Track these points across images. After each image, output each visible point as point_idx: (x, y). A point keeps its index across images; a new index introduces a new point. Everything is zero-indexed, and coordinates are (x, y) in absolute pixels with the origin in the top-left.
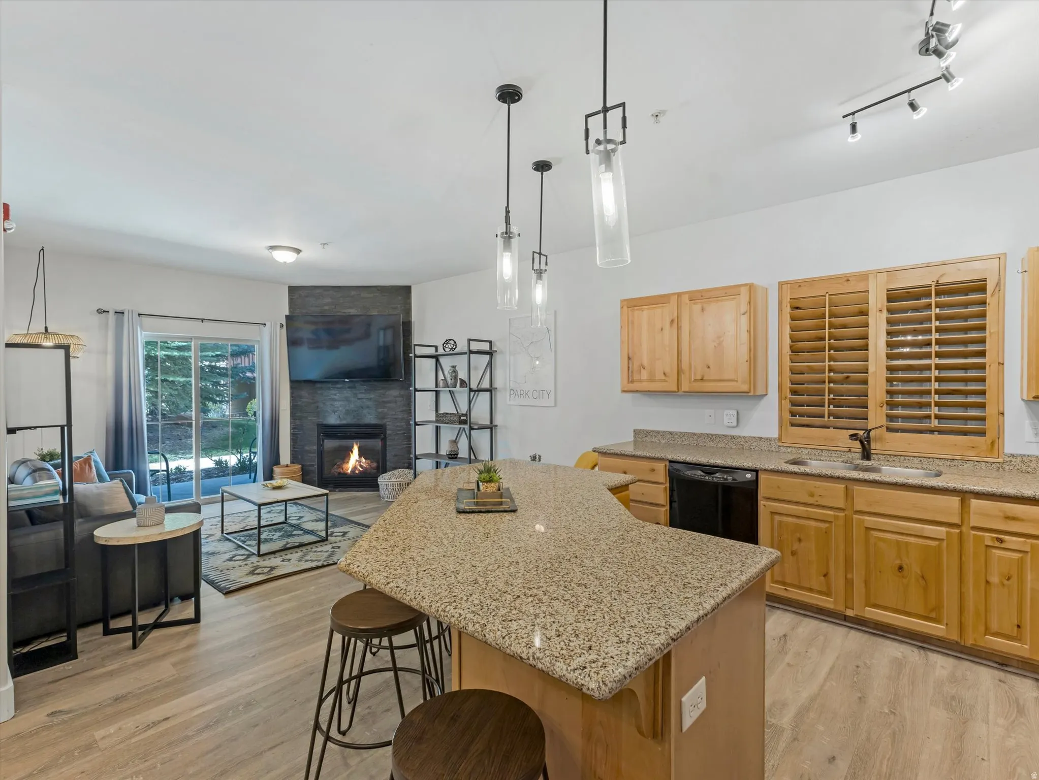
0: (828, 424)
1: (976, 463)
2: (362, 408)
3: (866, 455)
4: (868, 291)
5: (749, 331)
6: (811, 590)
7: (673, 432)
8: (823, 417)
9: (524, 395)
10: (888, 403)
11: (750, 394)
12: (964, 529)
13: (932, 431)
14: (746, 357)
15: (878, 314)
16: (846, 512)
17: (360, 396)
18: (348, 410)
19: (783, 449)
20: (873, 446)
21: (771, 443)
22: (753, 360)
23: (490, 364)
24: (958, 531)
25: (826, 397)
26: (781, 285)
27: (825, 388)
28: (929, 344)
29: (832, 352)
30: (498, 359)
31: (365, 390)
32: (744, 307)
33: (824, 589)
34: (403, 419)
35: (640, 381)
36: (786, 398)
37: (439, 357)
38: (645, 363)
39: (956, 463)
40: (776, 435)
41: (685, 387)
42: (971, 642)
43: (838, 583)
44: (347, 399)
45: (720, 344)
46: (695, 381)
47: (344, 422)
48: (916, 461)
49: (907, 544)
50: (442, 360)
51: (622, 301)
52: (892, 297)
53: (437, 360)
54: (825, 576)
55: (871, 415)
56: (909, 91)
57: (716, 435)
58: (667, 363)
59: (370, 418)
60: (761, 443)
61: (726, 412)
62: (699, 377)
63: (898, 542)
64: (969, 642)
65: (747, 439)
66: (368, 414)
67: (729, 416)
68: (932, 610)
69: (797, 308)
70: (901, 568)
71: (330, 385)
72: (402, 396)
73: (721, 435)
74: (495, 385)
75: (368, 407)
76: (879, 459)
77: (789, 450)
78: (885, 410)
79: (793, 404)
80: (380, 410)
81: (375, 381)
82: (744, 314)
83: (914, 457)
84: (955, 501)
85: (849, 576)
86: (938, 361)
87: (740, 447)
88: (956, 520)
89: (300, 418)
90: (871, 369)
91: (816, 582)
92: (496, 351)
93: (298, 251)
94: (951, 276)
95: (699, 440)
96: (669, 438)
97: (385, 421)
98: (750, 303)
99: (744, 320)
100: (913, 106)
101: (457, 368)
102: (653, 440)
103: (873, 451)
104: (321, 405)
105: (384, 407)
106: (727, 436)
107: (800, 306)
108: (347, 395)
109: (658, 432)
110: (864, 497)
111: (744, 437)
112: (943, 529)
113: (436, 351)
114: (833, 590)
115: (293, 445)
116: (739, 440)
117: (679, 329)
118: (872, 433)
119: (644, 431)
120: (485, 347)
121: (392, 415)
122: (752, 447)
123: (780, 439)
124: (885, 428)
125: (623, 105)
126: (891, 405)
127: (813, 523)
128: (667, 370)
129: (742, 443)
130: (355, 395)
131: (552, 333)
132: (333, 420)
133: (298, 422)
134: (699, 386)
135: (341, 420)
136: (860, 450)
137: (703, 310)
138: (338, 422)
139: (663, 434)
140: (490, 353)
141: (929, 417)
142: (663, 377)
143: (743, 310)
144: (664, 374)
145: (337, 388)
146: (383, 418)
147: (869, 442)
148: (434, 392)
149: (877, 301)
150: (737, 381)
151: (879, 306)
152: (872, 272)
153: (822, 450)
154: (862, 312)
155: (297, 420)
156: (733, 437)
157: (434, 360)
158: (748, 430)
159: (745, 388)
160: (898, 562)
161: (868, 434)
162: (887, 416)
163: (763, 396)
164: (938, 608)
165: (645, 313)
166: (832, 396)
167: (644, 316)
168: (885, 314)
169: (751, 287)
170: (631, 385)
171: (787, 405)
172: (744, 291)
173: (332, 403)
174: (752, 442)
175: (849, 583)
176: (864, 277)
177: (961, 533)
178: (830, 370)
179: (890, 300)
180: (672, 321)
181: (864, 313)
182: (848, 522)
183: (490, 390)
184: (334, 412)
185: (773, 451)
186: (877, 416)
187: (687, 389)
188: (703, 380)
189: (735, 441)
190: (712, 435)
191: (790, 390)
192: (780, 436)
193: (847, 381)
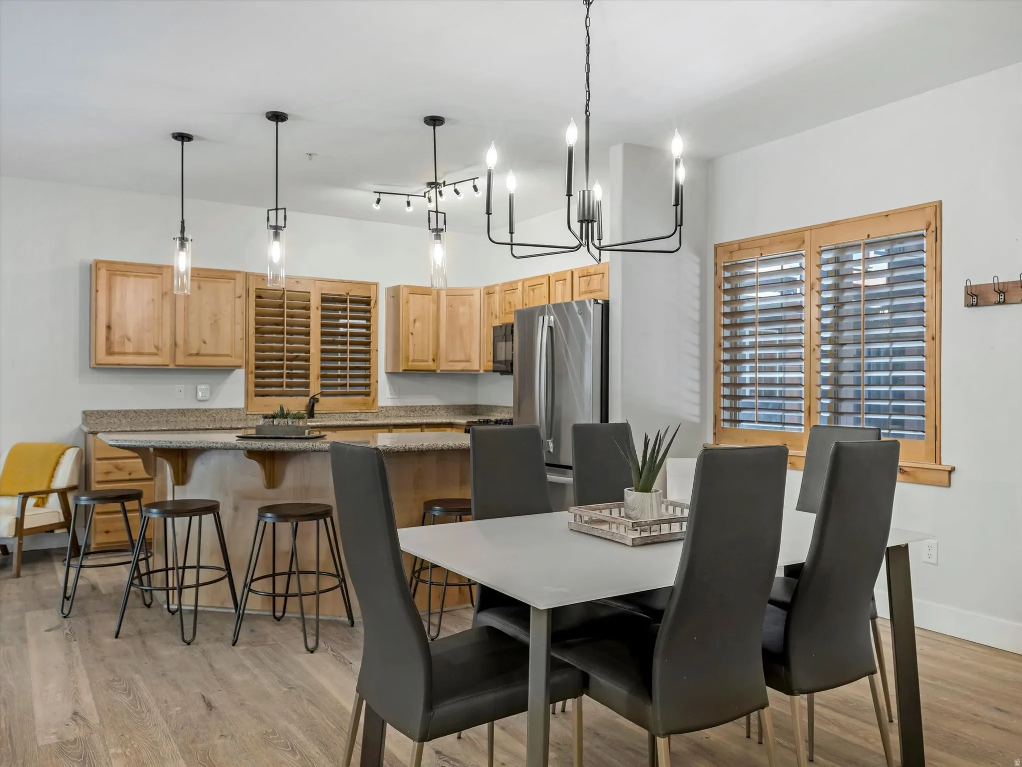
0: (286, 393)
1: (367, 414)
3: (312, 415)
4: (309, 292)
7: (138, 410)
8: (282, 386)
10: (321, 376)
13: (347, 395)
14: (241, 336)
15: (316, 310)
19: (250, 417)
20: (316, 407)
21: (240, 412)
25: (285, 371)
27: (283, 364)
32: (239, 291)
35: (120, 354)
36: (252, 372)
38: (131, 334)
39: (357, 415)
40: (243, 406)
41: (181, 360)
45: (216, 322)
46: (191, 355)
48: (337, 416)
52: (324, 299)
55: (311, 385)
57: (187, 410)
58: (158, 336)
60: (231, 413)
61: (199, 387)
62: (195, 352)
65: (218, 411)
67: (203, 390)
69: (260, 297)
73: (193, 409)
77: (255, 417)
78: (320, 382)
79: (257, 377)
82: (239, 297)
83: (336, 413)
87: (212, 418)
90: (312, 351)
94: (356, 292)
95: (169, 416)
96: (133, 417)
98: (243, 288)
99: (238, 302)
102: (111, 421)
106: (200, 409)
107: (262, 295)
109: (119, 412)
111: (217, 410)
116: (211, 412)
119: (98, 412)
122: (222, 418)
123: (247, 409)
124: (319, 394)
126: (323, 377)
128: (159, 343)
129: (214, 415)
134: (193, 361)
137: (199, 287)
139: (125, 413)
141: (345, 385)
142: (153, 351)
143: (237, 294)
144: (155, 347)
149: (315, 302)
150: (231, 357)
151: (316, 305)
154: (307, 307)
156: (206, 410)
158: (218, 403)
159: (239, 362)
162: (322, 385)
166: (288, 370)
168: (320, 312)
170: (108, 357)
171: (252, 377)
172: (239, 277)
174: (223, 413)
178: (288, 350)
179: (323, 302)
185: (241, 419)
186: (315, 388)
187: (182, 363)
188: (198, 354)
189: (207, 414)
190: (184, 410)
191: (255, 366)
192: (247, 406)
193: (296, 358)
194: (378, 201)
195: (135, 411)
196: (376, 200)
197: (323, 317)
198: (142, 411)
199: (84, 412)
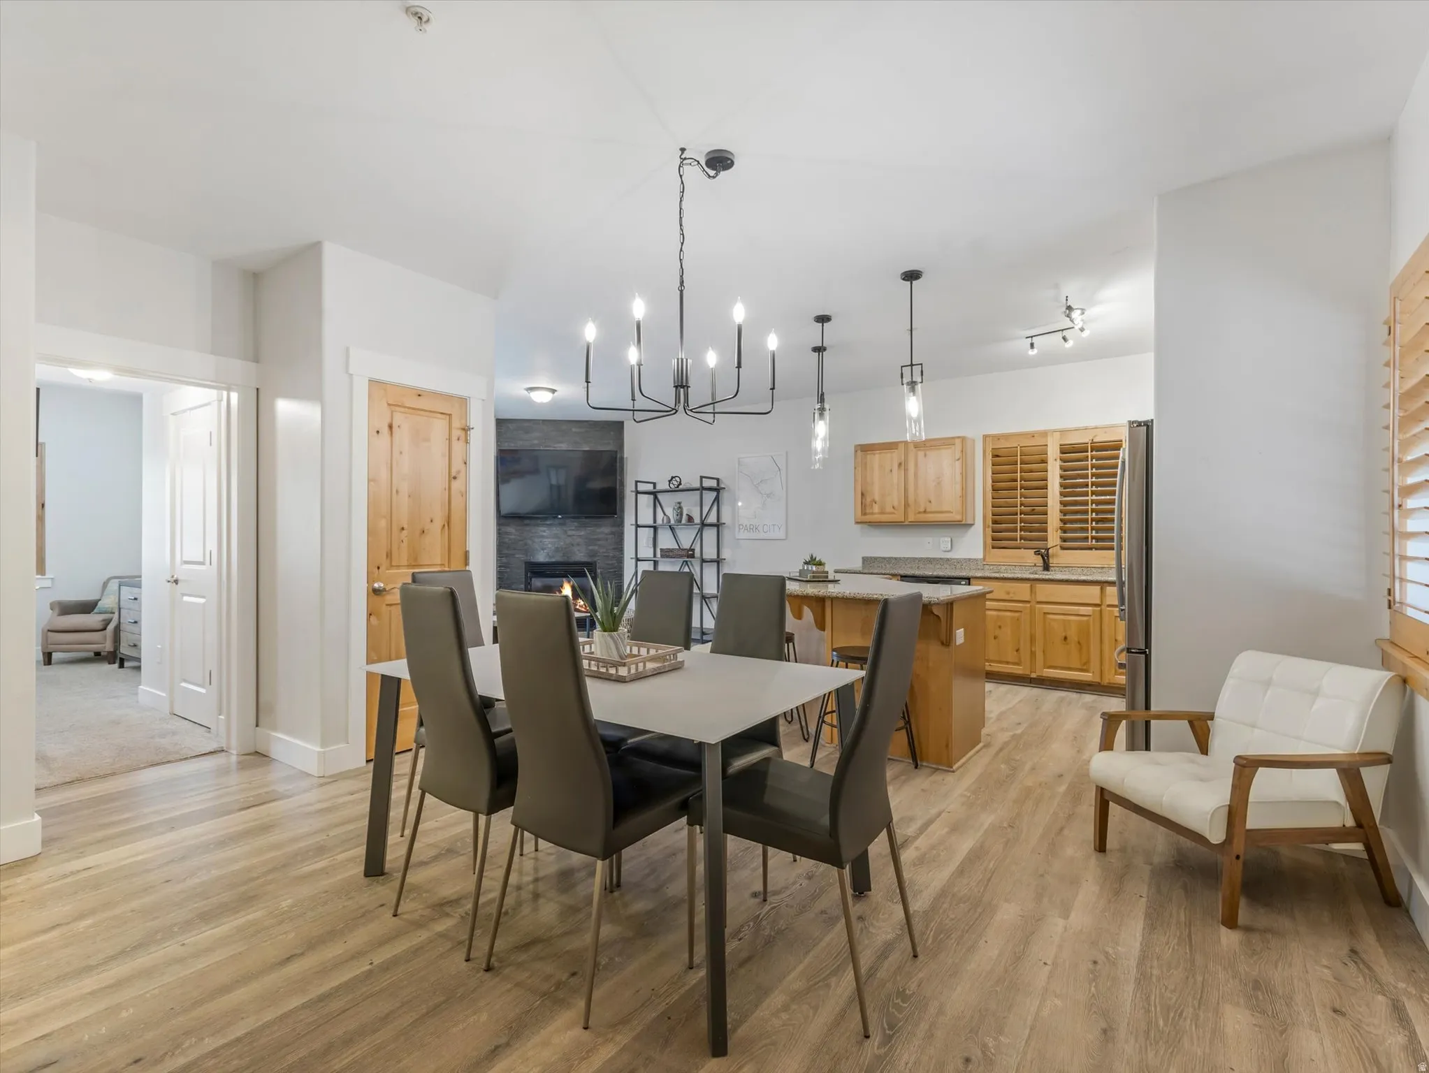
0: (1021, 546)
2: (573, 545)
3: (1046, 567)
4: (1047, 445)
5: (962, 474)
6: (1008, 663)
7: (898, 558)
8: (1016, 540)
9: (754, 529)
10: (1061, 528)
11: (963, 523)
12: (1103, 607)
13: (1091, 549)
14: (960, 494)
15: (1054, 462)
16: (1031, 604)
17: (570, 533)
18: (557, 548)
19: (987, 567)
20: (1051, 561)
21: (978, 562)
22: (964, 496)
23: (717, 499)
24: (1099, 609)
25: (1019, 525)
26: (985, 437)
27: (1017, 518)
28: (1087, 486)
29: (1023, 490)
30: (725, 496)
31: (576, 527)
32: (958, 455)
33: (1016, 661)
34: (614, 557)
35: (872, 514)
36: (989, 526)
37: (657, 494)
38: (877, 498)
39: (1104, 570)
40: (982, 557)
41: (911, 518)
42: (1107, 681)
43: (1025, 655)
44: (556, 536)
45: (939, 483)
46: (920, 513)
47: (553, 560)
48: (1079, 570)
49: (1069, 621)
50: (660, 496)
51: (856, 446)
52: (1064, 450)
53: (656, 498)
54: (1017, 651)
55: (1050, 538)
56: (1062, 330)
57: (934, 559)
58: (895, 499)
59: (580, 555)
60: (971, 563)
61: (942, 539)
62: (922, 510)
63: (1064, 620)
64: (1105, 682)
65: (959, 561)
66: (577, 552)
67: (945, 542)
68: (1085, 664)
69: (998, 456)
70: (1065, 638)
71: (539, 522)
72: (613, 533)
73: (938, 558)
74: (723, 520)
75: (578, 545)
76: (1055, 571)
77: (991, 567)
78: (1059, 534)
79: (994, 531)
80: (591, 548)
81: (586, 517)
82: (958, 460)
83: (1078, 567)
84: (1097, 589)
85: (1033, 649)
86: (1094, 497)
87: (954, 567)
88: (1098, 602)
89: (507, 556)
90: (1050, 503)
91: (1011, 656)
92: (724, 488)
93: (553, 391)
94: (1101, 438)
95: (920, 563)
96: (893, 563)
97: (596, 559)
98: (962, 451)
99: (958, 464)
100: (1065, 339)
101: (682, 505)
102: (879, 566)
103: (1051, 565)
104: (529, 542)
105: (595, 545)
106: (943, 558)
107: (999, 454)
108: (556, 532)
109: (884, 558)
110: (1044, 592)
111: (957, 559)
112: (1090, 608)
113: (655, 487)
114: (1022, 660)
115: (500, 584)
116: (953, 561)
117: (906, 470)
118: (1050, 551)
119: (871, 557)
120: (713, 484)
121: (603, 552)
122: (962, 567)
123: (984, 559)
124: (1058, 547)
125: (921, 364)
126: (1064, 530)
127: (1008, 614)
128: (896, 504)
129: (956, 564)
130: (566, 532)
131: (783, 472)
132: (541, 557)
133: (504, 560)
134: (923, 517)
135: (550, 557)
136: (1042, 565)
137: (925, 455)
138: (547, 560)
139: (888, 559)
140: (717, 490)
141: (1087, 538)
142: (892, 510)
143: (957, 458)
144: (893, 507)
145: (547, 525)
146: (594, 556)
147: (1048, 557)
148: (652, 529)
149: (1053, 453)
150: (952, 513)
151: (1055, 457)
152: (1050, 431)
153: (1015, 566)
154: (1042, 461)
155: (503, 557)
156: (948, 560)
157: (652, 496)
158: (958, 554)
159: (958, 517)
160: (1064, 634)
161: (1048, 552)
162: (1061, 538)
163: (971, 525)
164: (1087, 662)
165: (877, 456)
166: (1023, 524)
167: (876, 459)
168: (1059, 463)
169: (963, 439)
170: (863, 517)
171: (989, 531)
172: (958, 442)
173: (540, 540)
174: (963, 563)
175: (1033, 654)
176: (1044, 434)
177: (1101, 611)
178: (1021, 505)
179: (1062, 452)
180: (900, 464)
181: (1044, 461)
182: (1032, 610)
183: (718, 525)
184: (543, 549)
185: (979, 569)
186: (1053, 538)
187: (913, 520)
188: (925, 512)
189: (949, 563)
190: (931, 558)
191: (992, 521)
192: (985, 556)
193: (1033, 513)
194: (1032, 345)
195: (896, 559)
196: (1029, 346)
197: (1063, 469)
198: (900, 558)
199: (863, 558)
